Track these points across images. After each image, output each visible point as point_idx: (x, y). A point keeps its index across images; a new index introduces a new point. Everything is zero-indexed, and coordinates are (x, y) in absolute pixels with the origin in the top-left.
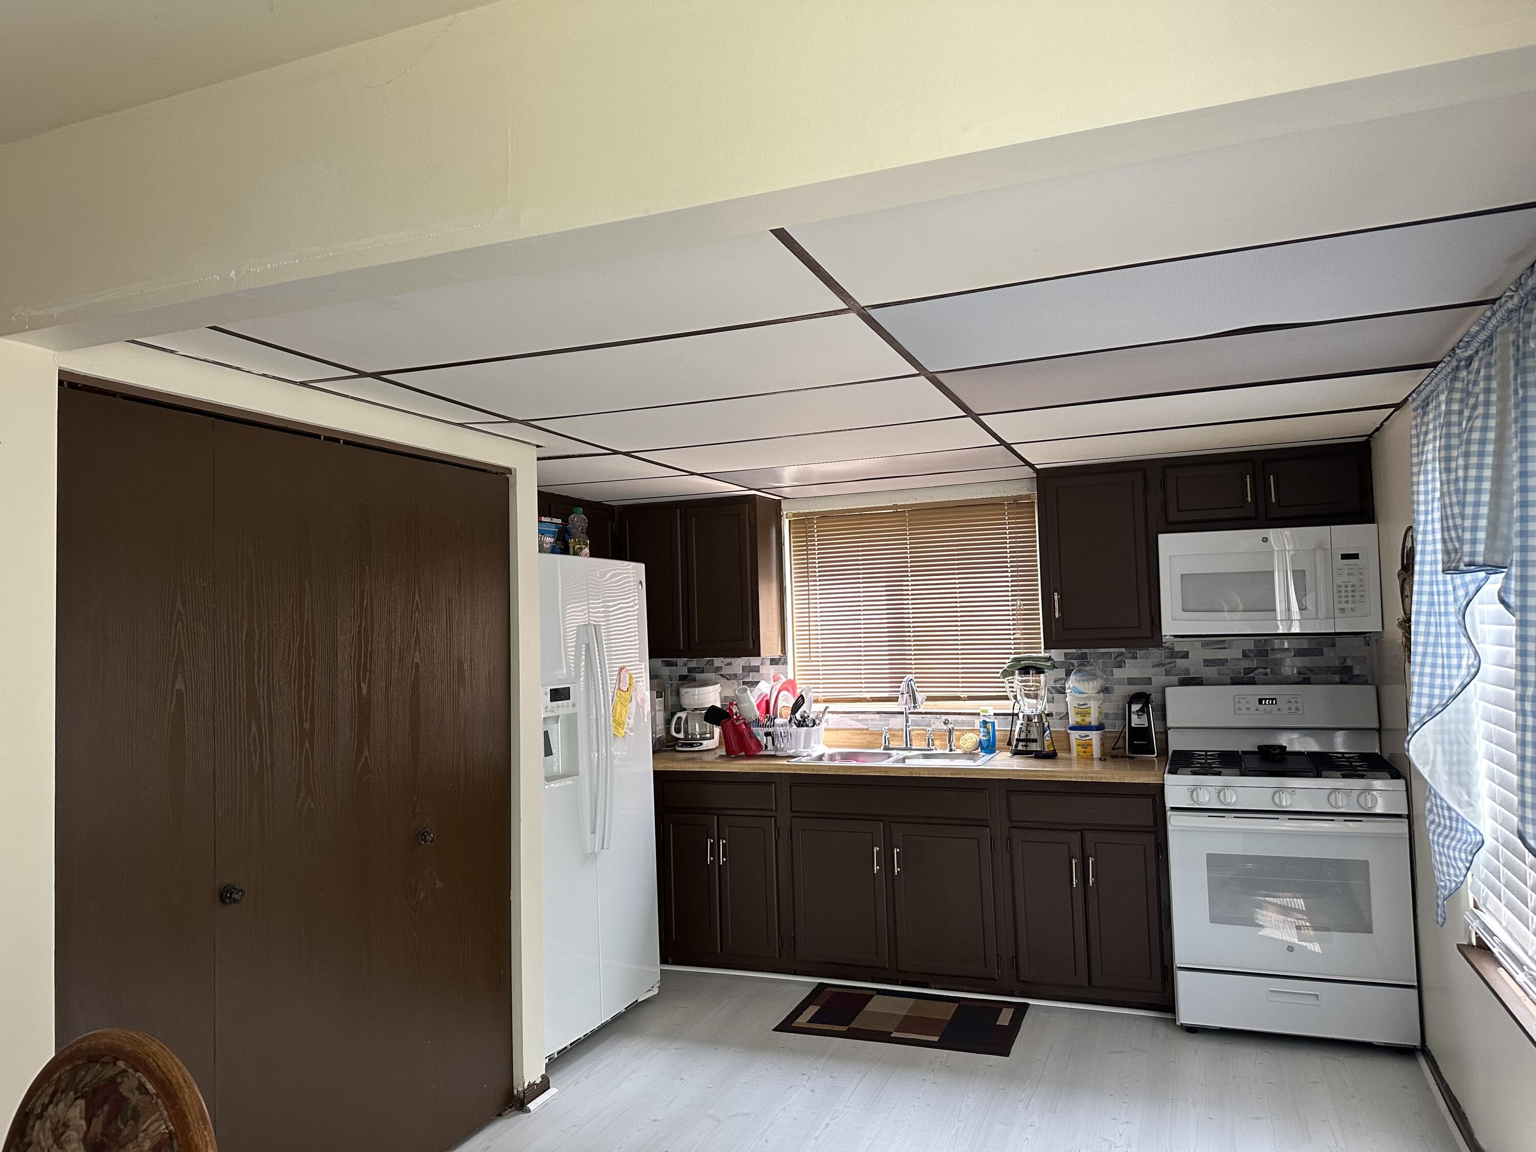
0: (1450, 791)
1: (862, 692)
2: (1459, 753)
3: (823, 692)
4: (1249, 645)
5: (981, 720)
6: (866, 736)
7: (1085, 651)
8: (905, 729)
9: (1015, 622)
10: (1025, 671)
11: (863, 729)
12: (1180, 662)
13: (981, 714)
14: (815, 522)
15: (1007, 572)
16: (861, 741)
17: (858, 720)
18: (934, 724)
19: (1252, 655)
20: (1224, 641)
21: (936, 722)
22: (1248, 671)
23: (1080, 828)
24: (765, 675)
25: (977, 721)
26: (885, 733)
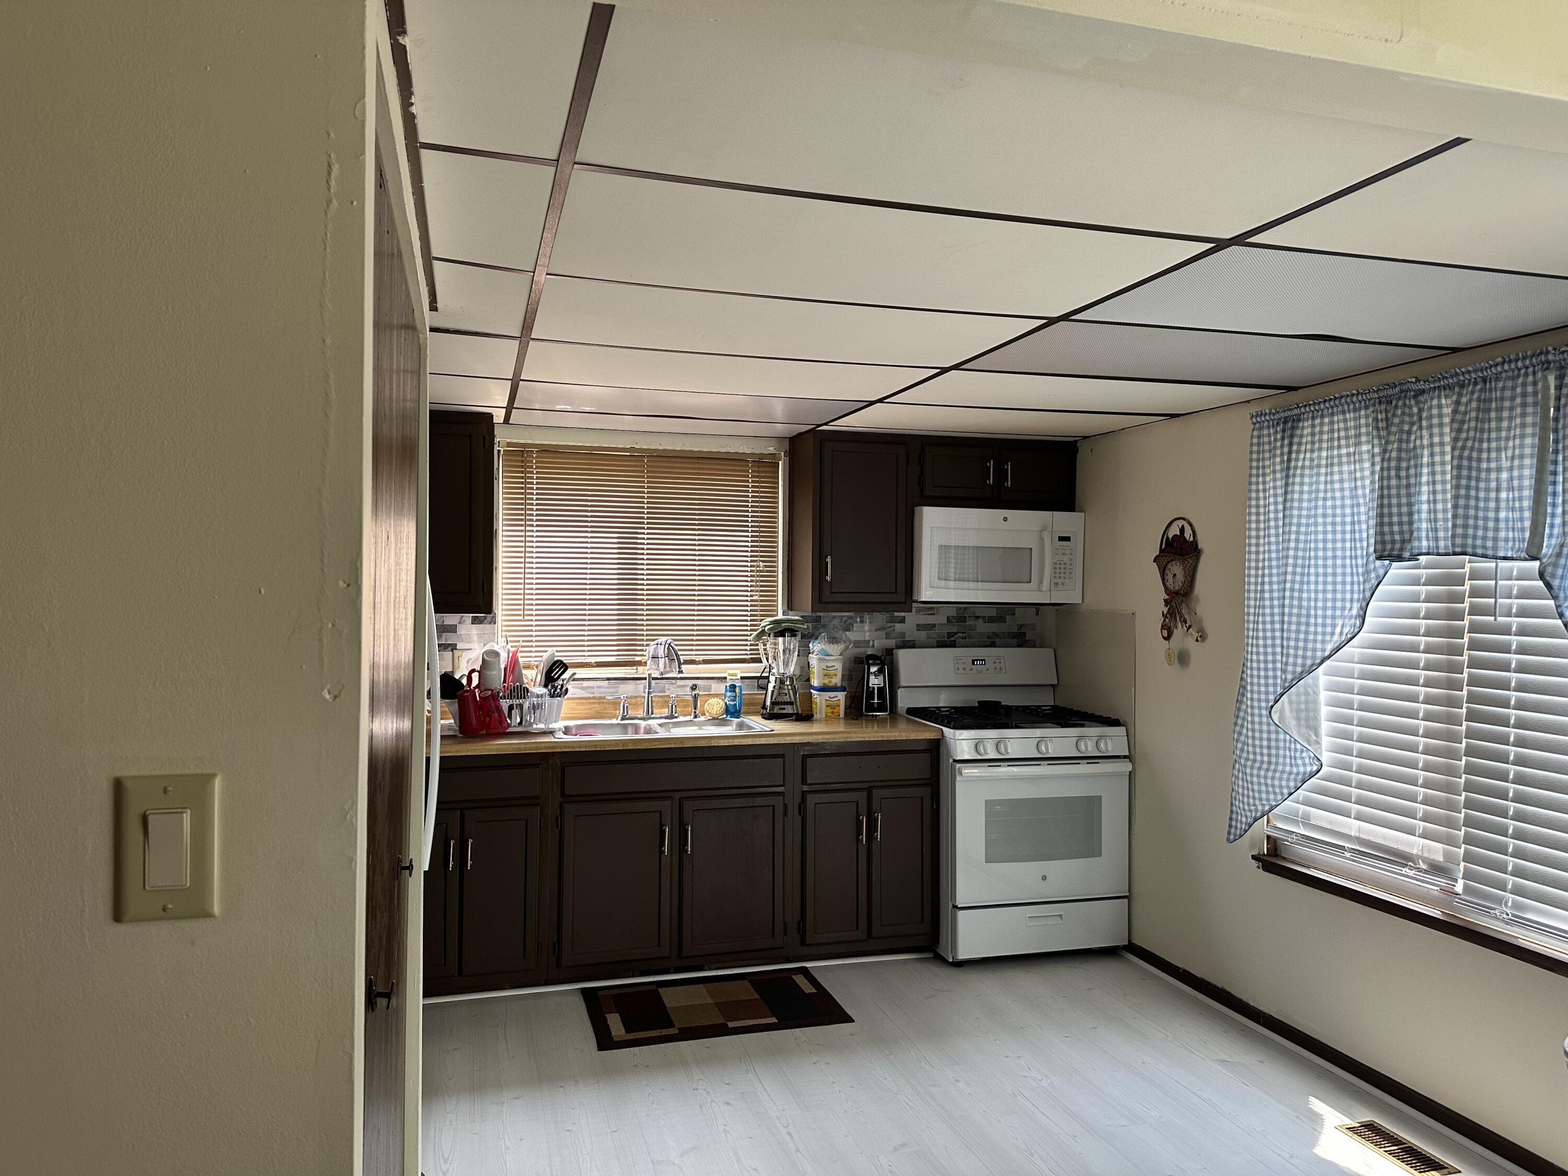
0: (1299, 733)
1: (585, 656)
2: (1307, 702)
3: (535, 657)
4: (952, 612)
5: (728, 685)
6: (594, 706)
7: (819, 614)
8: (646, 696)
9: (754, 584)
10: (781, 634)
11: (589, 698)
12: (898, 626)
13: (729, 678)
14: (534, 455)
15: (747, 531)
16: (587, 711)
17: (583, 688)
18: (668, 689)
19: (954, 621)
20: (934, 608)
21: (671, 687)
22: (950, 635)
23: (866, 785)
24: (464, 636)
25: (720, 688)
26: (623, 701)
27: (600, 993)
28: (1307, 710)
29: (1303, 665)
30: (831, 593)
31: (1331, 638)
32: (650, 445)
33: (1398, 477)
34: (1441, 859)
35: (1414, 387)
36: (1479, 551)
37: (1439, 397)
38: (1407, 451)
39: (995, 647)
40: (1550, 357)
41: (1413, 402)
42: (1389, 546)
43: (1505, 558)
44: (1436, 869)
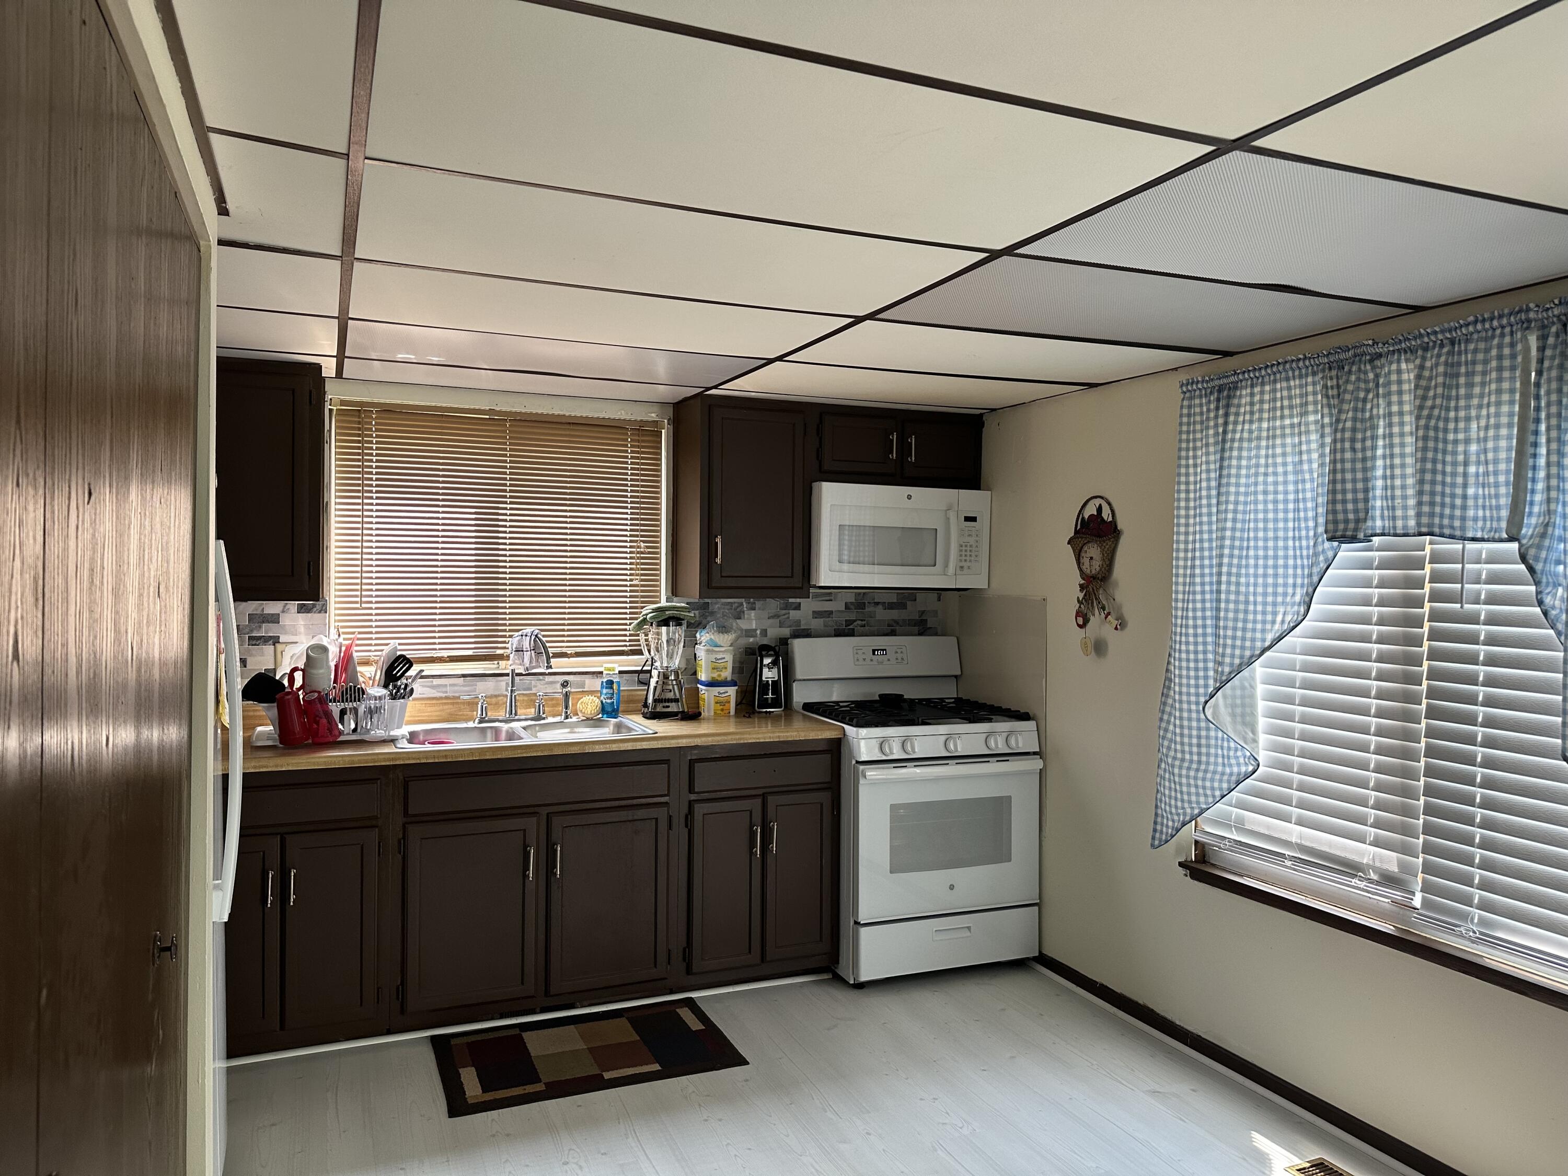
1: (435, 649)
3: (376, 651)
4: (850, 597)
5: (605, 680)
6: (446, 707)
7: (707, 600)
8: (509, 695)
9: (634, 566)
10: (665, 623)
11: (441, 698)
12: (793, 613)
13: (605, 672)
14: (374, 416)
15: (626, 508)
16: (438, 713)
17: (433, 687)
18: (535, 686)
19: (852, 607)
20: (831, 593)
21: (538, 684)
22: (849, 622)
23: (760, 792)
24: (287, 627)
25: (595, 684)
26: (482, 701)
27: (454, 1042)
28: (1243, 705)
29: (1242, 657)
30: (722, 577)
31: (1272, 627)
32: (513, 407)
33: (1353, 450)
34: (1394, 868)
35: (1372, 350)
36: (1447, 531)
37: (1399, 361)
38: (1363, 420)
39: (895, 635)
40: (1532, 315)
41: (1368, 367)
42: (1341, 526)
43: (1474, 539)
44: (1388, 880)
